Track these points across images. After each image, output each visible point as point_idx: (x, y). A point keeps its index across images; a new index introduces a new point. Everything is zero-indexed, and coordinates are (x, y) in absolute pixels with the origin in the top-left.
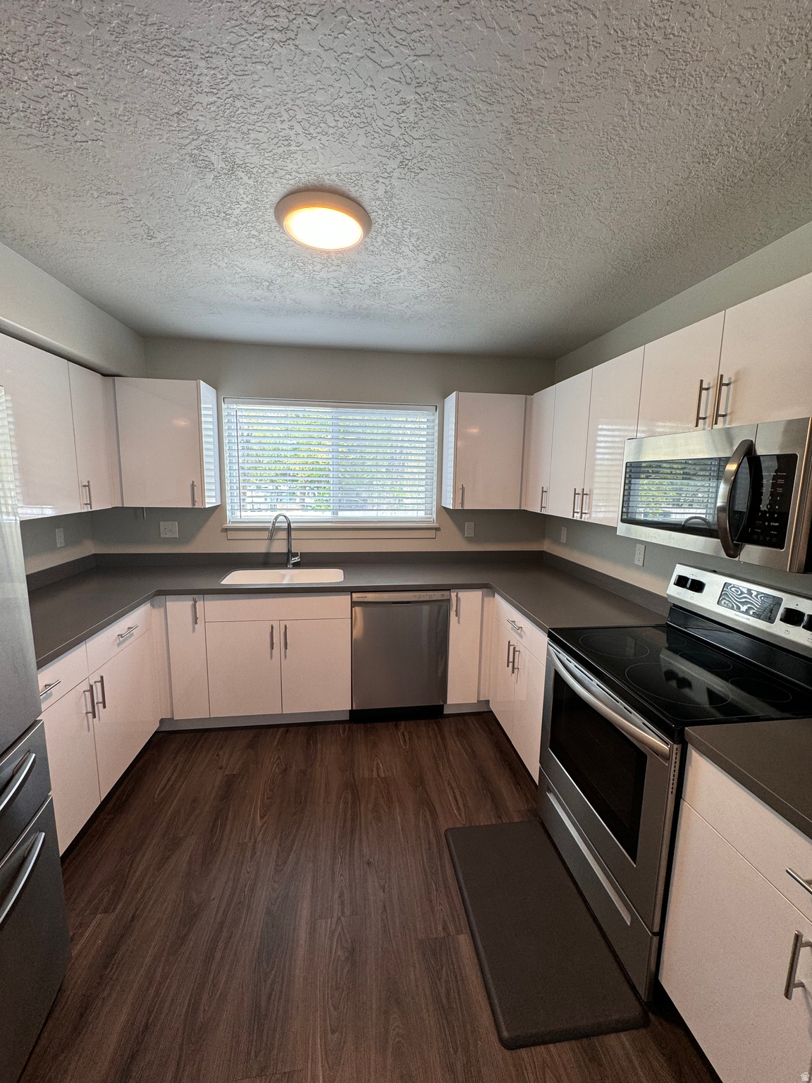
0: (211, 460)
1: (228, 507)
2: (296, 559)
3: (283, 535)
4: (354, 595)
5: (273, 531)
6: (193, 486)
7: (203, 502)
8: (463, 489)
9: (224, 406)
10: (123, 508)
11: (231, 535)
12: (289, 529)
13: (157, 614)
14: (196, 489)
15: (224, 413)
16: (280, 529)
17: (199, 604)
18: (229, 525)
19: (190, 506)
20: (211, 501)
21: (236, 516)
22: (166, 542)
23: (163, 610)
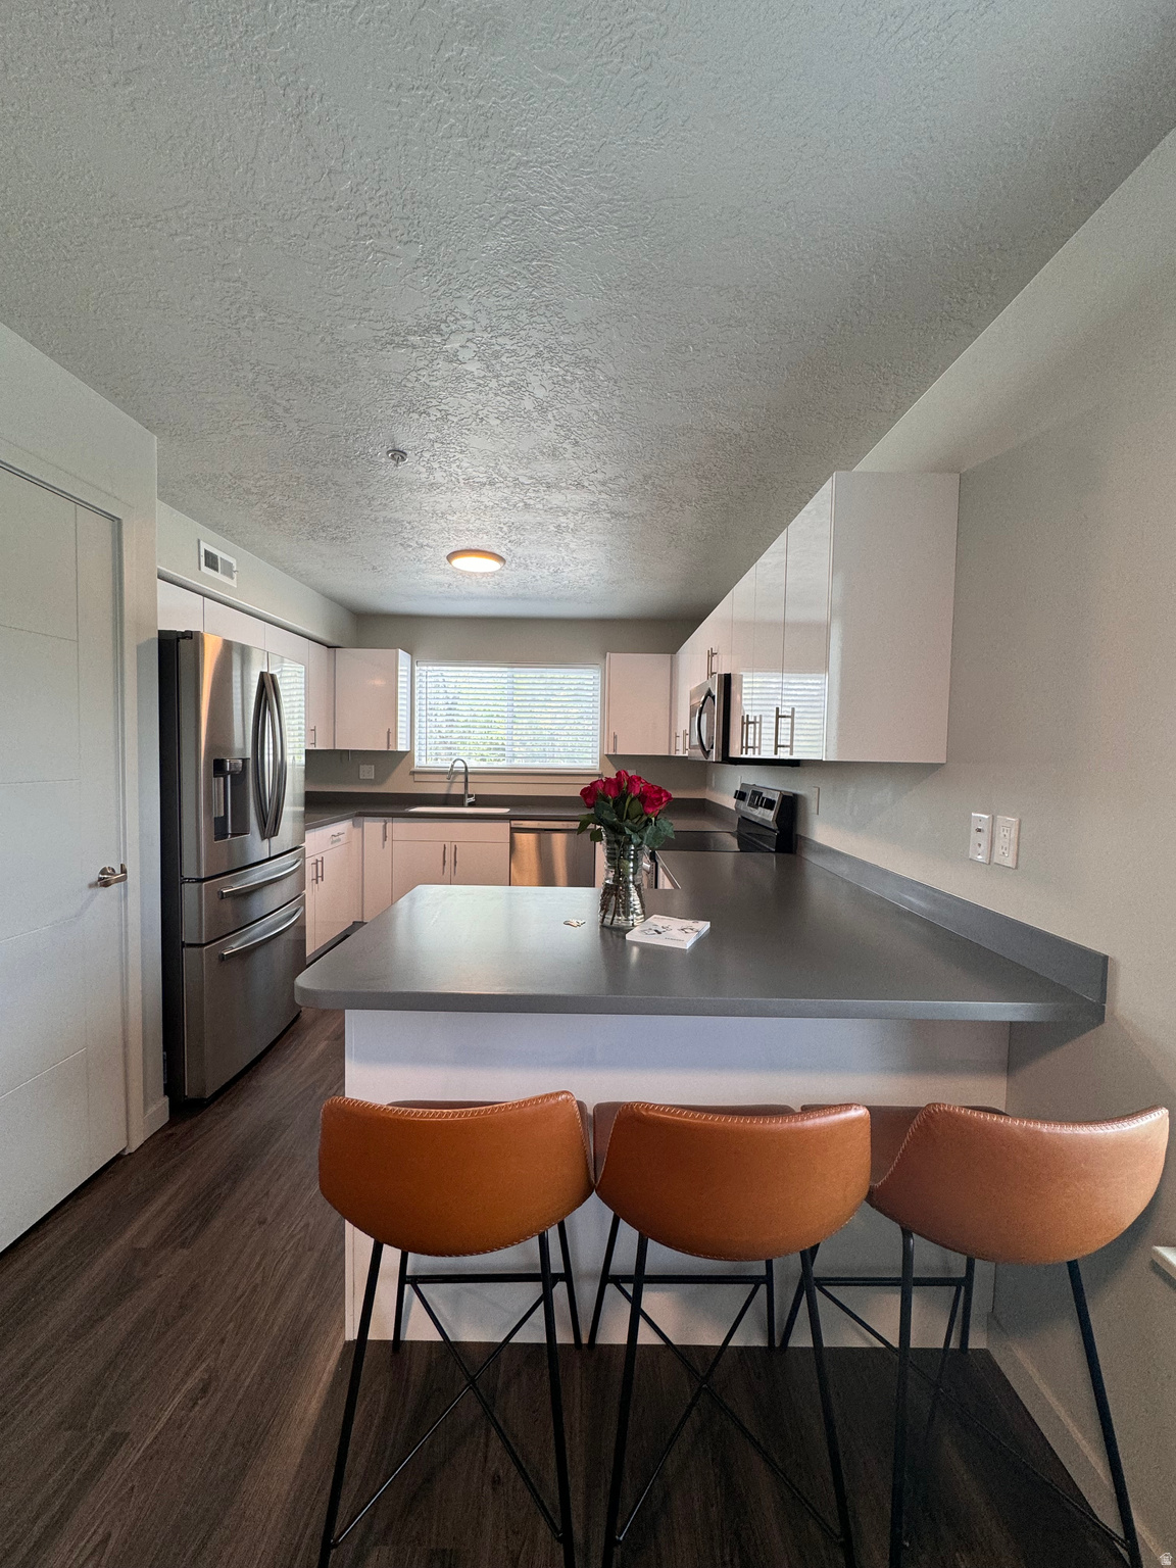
0: (404, 713)
1: (416, 754)
2: (472, 799)
3: (462, 778)
4: (513, 822)
5: (452, 774)
6: (389, 732)
7: (396, 746)
8: (615, 737)
9: (416, 668)
10: (334, 751)
11: (417, 777)
12: (466, 773)
13: (357, 832)
14: (391, 735)
15: (417, 674)
16: (458, 773)
17: (389, 825)
18: (416, 769)
19: (385, 749)
20: (403, 746)
21: (421, 762)
22: (364, 783)
23: (361, 829)
